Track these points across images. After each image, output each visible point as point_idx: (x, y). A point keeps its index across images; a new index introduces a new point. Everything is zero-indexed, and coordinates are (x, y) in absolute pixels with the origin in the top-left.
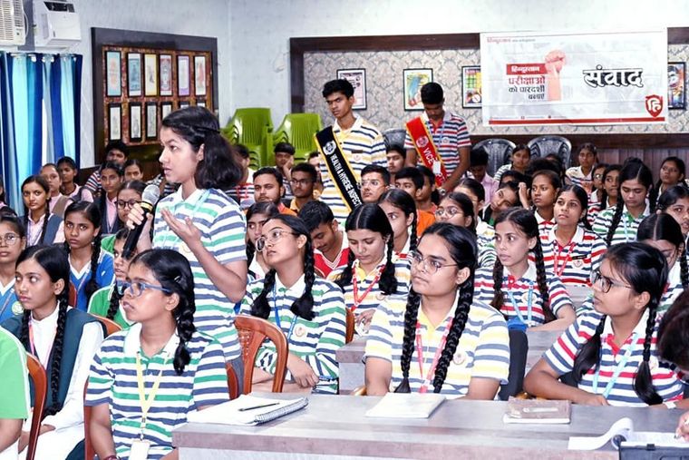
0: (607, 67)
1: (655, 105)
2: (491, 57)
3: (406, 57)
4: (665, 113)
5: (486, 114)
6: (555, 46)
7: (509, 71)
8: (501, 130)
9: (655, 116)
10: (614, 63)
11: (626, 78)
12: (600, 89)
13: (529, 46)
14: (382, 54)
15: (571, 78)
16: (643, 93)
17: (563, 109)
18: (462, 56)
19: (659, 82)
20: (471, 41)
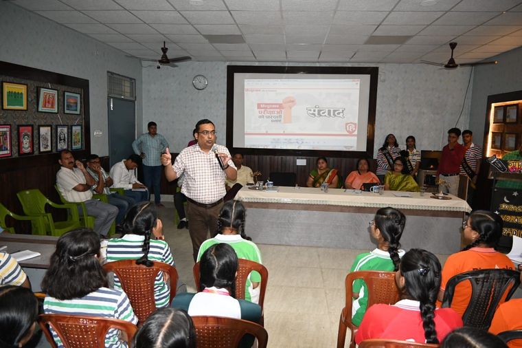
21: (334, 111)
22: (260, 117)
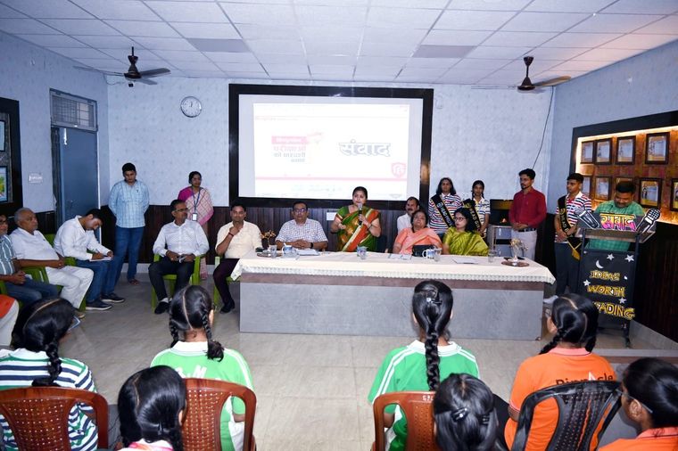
21: (376, 147)
22: (276, 155)
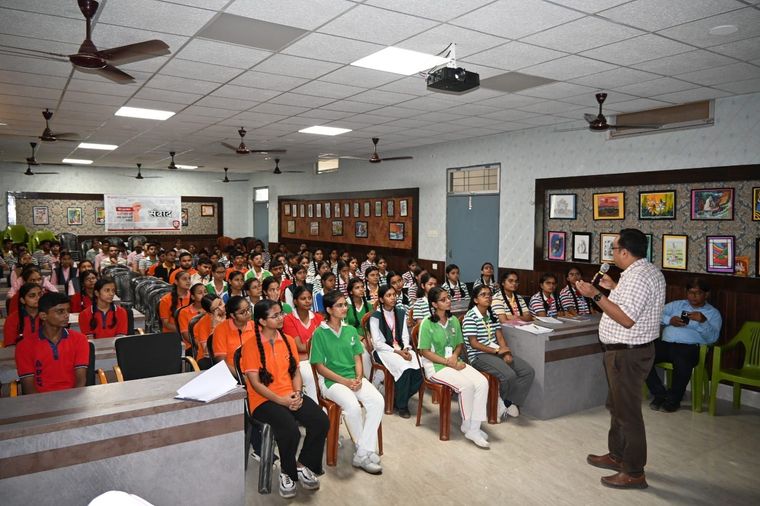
0: (158, 210)
1: (176, 224)
2: (109, 204)
3: (69, 202)
4: (180, 227)
5: (107, 227)
6: (137, 200)
7: (117, 209)
8: (113, 233)
9: (176, 228)
10: (162, 207)
11: (165, 214)
12: (156, 218)
13: (126, 200)
14: (57, 201)
15: (144, 212)
16: (173, 219)
17: (140, 225)
18: (96, 203)
19: (179, 216)
20: (100, 197)
